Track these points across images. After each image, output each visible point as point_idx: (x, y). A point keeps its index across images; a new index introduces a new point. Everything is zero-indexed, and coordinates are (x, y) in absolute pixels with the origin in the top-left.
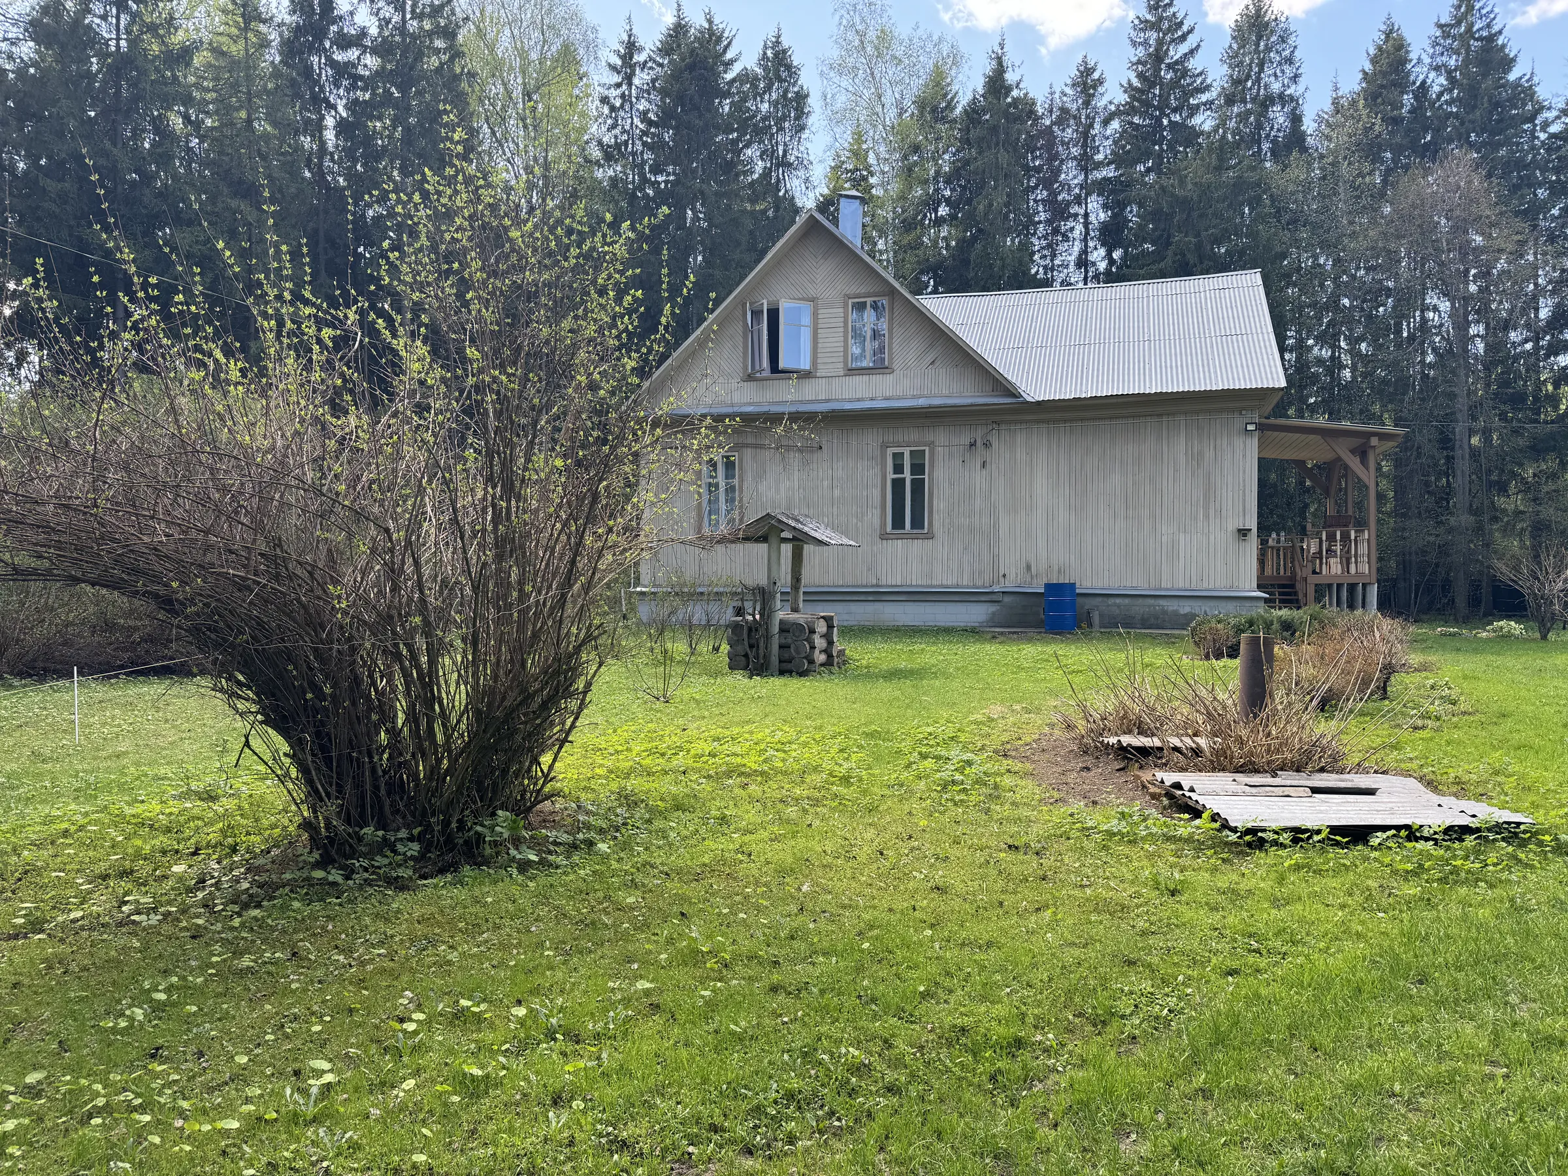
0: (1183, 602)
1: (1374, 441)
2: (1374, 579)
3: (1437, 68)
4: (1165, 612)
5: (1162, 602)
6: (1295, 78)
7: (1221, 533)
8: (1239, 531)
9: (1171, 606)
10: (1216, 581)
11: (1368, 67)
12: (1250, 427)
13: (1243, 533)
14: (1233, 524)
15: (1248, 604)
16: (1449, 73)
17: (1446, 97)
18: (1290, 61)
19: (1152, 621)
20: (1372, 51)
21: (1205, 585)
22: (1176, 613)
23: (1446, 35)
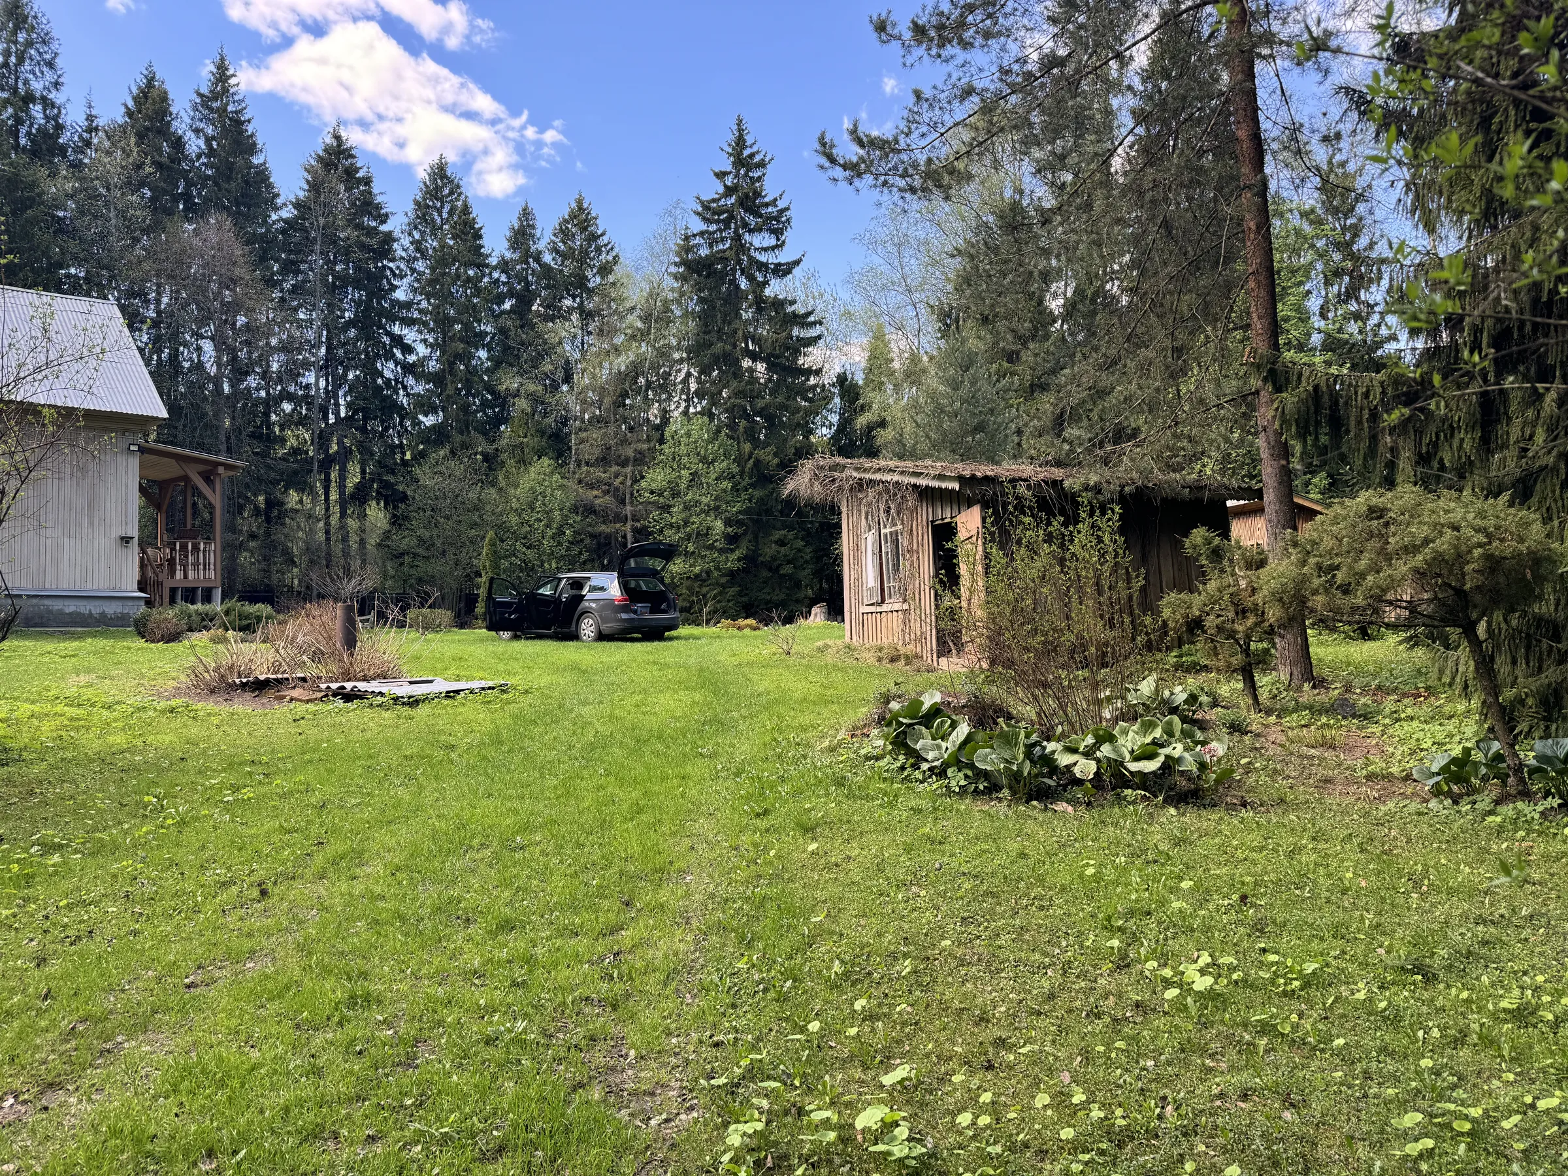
0: (67, 602)
1: (221, 470)
2: (219, 584)
3: (197, 131)
4: (49, 611)
5: (47, 602)
6: (57, 85)
7: (105, 541)
8: (122, 538)
9: (57, 605)
10: (99, 583)
11: (131, 104)
12: (133, 448)
13: (126, 540)
14: (117, 532)
15: (130, 603)
16: (208, 140)
17: (204, 160)
18: (50, 65)
19: (37, 620)
20: (135, 91)
21: (89, 586)
22: (61, 612)
23: (204, 105)
